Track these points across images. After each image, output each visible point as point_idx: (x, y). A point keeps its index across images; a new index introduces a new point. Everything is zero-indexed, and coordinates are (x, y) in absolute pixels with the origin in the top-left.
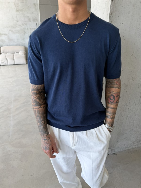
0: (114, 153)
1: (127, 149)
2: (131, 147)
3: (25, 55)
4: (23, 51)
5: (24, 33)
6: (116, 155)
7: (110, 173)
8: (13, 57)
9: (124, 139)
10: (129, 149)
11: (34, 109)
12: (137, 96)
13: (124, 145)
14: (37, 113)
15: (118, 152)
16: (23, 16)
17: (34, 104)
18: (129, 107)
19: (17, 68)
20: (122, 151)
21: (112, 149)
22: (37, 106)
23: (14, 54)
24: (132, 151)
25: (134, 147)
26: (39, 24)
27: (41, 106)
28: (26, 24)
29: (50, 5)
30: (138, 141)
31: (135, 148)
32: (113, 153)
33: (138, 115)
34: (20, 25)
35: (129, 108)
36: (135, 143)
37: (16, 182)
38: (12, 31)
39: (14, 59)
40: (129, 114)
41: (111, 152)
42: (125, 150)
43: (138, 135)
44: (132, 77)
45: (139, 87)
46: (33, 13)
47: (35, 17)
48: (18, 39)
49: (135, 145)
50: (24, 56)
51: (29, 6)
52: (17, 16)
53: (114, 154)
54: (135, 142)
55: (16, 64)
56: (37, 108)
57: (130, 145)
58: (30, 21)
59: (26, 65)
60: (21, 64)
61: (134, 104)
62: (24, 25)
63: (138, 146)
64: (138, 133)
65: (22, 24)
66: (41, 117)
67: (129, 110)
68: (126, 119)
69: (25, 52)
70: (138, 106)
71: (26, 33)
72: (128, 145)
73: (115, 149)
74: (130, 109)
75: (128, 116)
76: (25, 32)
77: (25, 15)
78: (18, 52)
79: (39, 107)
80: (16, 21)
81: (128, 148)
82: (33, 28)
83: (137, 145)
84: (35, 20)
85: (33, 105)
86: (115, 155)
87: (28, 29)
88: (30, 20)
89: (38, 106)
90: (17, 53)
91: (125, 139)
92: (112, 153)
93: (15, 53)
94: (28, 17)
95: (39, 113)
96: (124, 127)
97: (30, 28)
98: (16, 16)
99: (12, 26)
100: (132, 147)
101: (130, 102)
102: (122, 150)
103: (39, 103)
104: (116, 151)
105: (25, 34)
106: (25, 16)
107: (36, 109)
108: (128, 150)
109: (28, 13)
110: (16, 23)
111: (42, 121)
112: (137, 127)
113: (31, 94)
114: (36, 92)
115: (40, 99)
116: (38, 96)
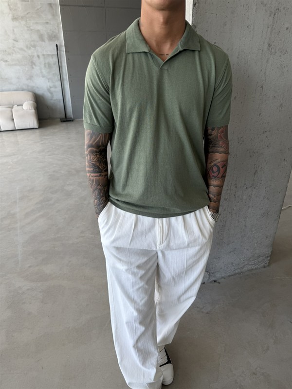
0: (214, 279)
1: (237, 271)
2: (245, 268)
3: (35, 110)
4: (32, 102)
5: (32, 66)
8: (11, 114)
9: (230, 252)
10: (242, 272)
11: (91, 178)
12: (249, 173)
13: (232, 264)
14: (94, 184)
15: (222, 278)
16: (28, 30)
17: (92, 169)
19: (20, 136)
20: (229, 276)
21: (210, 272)
22: (96, 173)
23: (12, 108)
24: (247, 275)
25: (250, 267)
26: (61, 46)
27: (102, 174)
28: (34, 46)
29: (83, 6)
30: (256, 255)
31: (252, 269)
32: (212, 280)
34: (22, 49)
36: (251, 259)
37: (37, 338)
38: (6, 61)
39: (13, 119)
40: (236, 205)
41: (209, 278)
42: (235, 274)
43: (256, 244)
44: (238, 138)
46: (47, 23)
47: (53, 32)
48: (18, 78)
49: (252, 264)
50: (33, 111)
51: (38, 9)
52: (15, 29)
53: (215, 281)
54: (251, 258)
55: (17, 129)
56: (96, 176)
57: (244, 263)
58: (43, 40)
59: (38, 131)
60: (29, 128)
62: (30, 48)
63: (256, 266)
64: (256, 241)
65: (27, 47)
66: (101, 190)
67: (235, 198)
69: (35, 104)
70: (252, 191)
71: (35, 64)
72: (238, 264)
73: (216, 272)
76: (33, 64)
77: (31, 28)
78: (22, 105)
79: (99, 174)
80: (14, 40)
81: (239, 271)
82: (48, 55)
83: (254, 264)
84: (53, 37)
85: (89, 170)
86: (216, 284)
87: (38, 56)
88: (41, 38)
89: (98, 172)
90: (18, 105)
91: (232, 253)
92: (210, 281)
93: (15, 107)
94: (38, 31)
95: (99, 185)
96: (228, 230)
97: (44, 55)
98: (13, 30)
99: (6, 51)
100: (245, 269)
102: (229, 274)
103: (99, 168)
104: (218, 276)
105: (33, 68)
106: (31, 30)
107: (94, 178)
108: (239, 273)
109: (37, 23)
110: (13, 44)
111: (102, 196)
112: (253, 229)
113: (86, 153)
114: (95, 149)
115: (100, 162)
116: (98, 156)
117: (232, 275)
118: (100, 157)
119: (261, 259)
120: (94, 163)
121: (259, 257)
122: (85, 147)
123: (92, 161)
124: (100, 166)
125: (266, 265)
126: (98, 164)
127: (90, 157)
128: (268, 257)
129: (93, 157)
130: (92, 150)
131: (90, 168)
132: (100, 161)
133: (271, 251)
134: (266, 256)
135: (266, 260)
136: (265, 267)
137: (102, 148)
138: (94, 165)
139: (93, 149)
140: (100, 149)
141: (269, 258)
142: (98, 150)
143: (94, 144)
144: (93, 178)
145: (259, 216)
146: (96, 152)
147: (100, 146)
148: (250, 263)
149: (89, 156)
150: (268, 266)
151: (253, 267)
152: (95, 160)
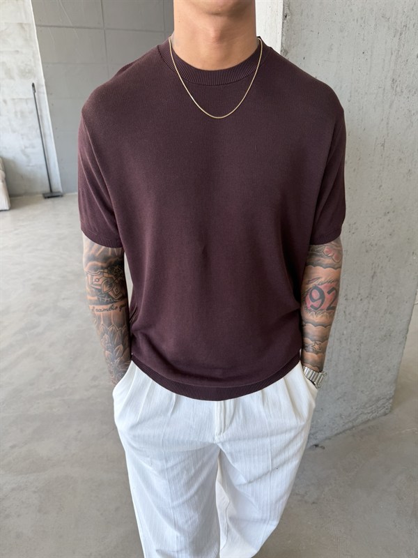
0: (315, 442)
1: (347, 426)
2: (357, 421)
6: (321, 447)
7: (314, 503)
9: (338, 399)
10: (353, 427)
11: (96, 313)
12: (365, 276)
13: (341, 415)
14: (102, 322)
15: (326, 439)
17: (96, 298)
18: (346, 308)
20: (336, 435)
22: (103, 304)
24: (362, 430)
25: (365, 417)
30: (374, 399)
31: (369, 420)
32: (311, 444)
33: (369, 327)
35: (345, 312)
36: (367, 406)
40: (346, 328)
42: (344, 431)
43: (373, 382)
44: (350, 225)
45: (367, 251)
49: (368, 413)
53: (316, 446)
54: (366, 403)
56: (105, 310)
61: (357, 298)
63: (374, 415)
64: (374, 378)
66: (114, 333)
67: (346, 315)
68: (341, 342)
70: (369, 303)
72: (350, 416)
73: (317, 432)
74: (347, 313)
75: (345, 332)
79: (109, 306)
81: (350, 425)
83: (372, 412)
85: (91, 301)
86: (319, 450)
89: (107, 303)
91: (340, 400)
92: (309, 446)
95: (110, 324)
96: (336, 365)
100: (359, 420)
101: (346, 295)
102: (336, 432)
103: (109, 296)
104: (320, 437)
107: (101, 313)
108: (351, 429)
111: (117, 344)
112: (370, 361)
113: (86, 270)
114: (100, 264)
115: (111, 286)
116: (106, 275)
117: (341, 433)
118: (110, 276)
119: (381, 402)
120: (100, 288)
121: (378, 400)
122: (84, 260)
123: (96, 285)
124: (111, 293)
125: (387, 411)
126: (105, 289)
127: (92, 278)
128: (390, 398)
129: (98, 277)
130: (95, 265)
131: (93, 296)
132: (110, 283)
133: (393, 389)
134: (388, 397)
135: (387, 404)
136: (385, 414)
137: (113, 260)
138: (100, 291)
139: (96, 263)
140: (110, 263)
141: (391, 401)
142: (105, 265)
143: (97, 254)
144: (99, 313)
145: (378, 341)
146: (102, 268)
147: (109, 258)
148: (366, 412)
149: (90, 276)
150: (390, 411)
151: (370, 416)
152: (100, 283)
